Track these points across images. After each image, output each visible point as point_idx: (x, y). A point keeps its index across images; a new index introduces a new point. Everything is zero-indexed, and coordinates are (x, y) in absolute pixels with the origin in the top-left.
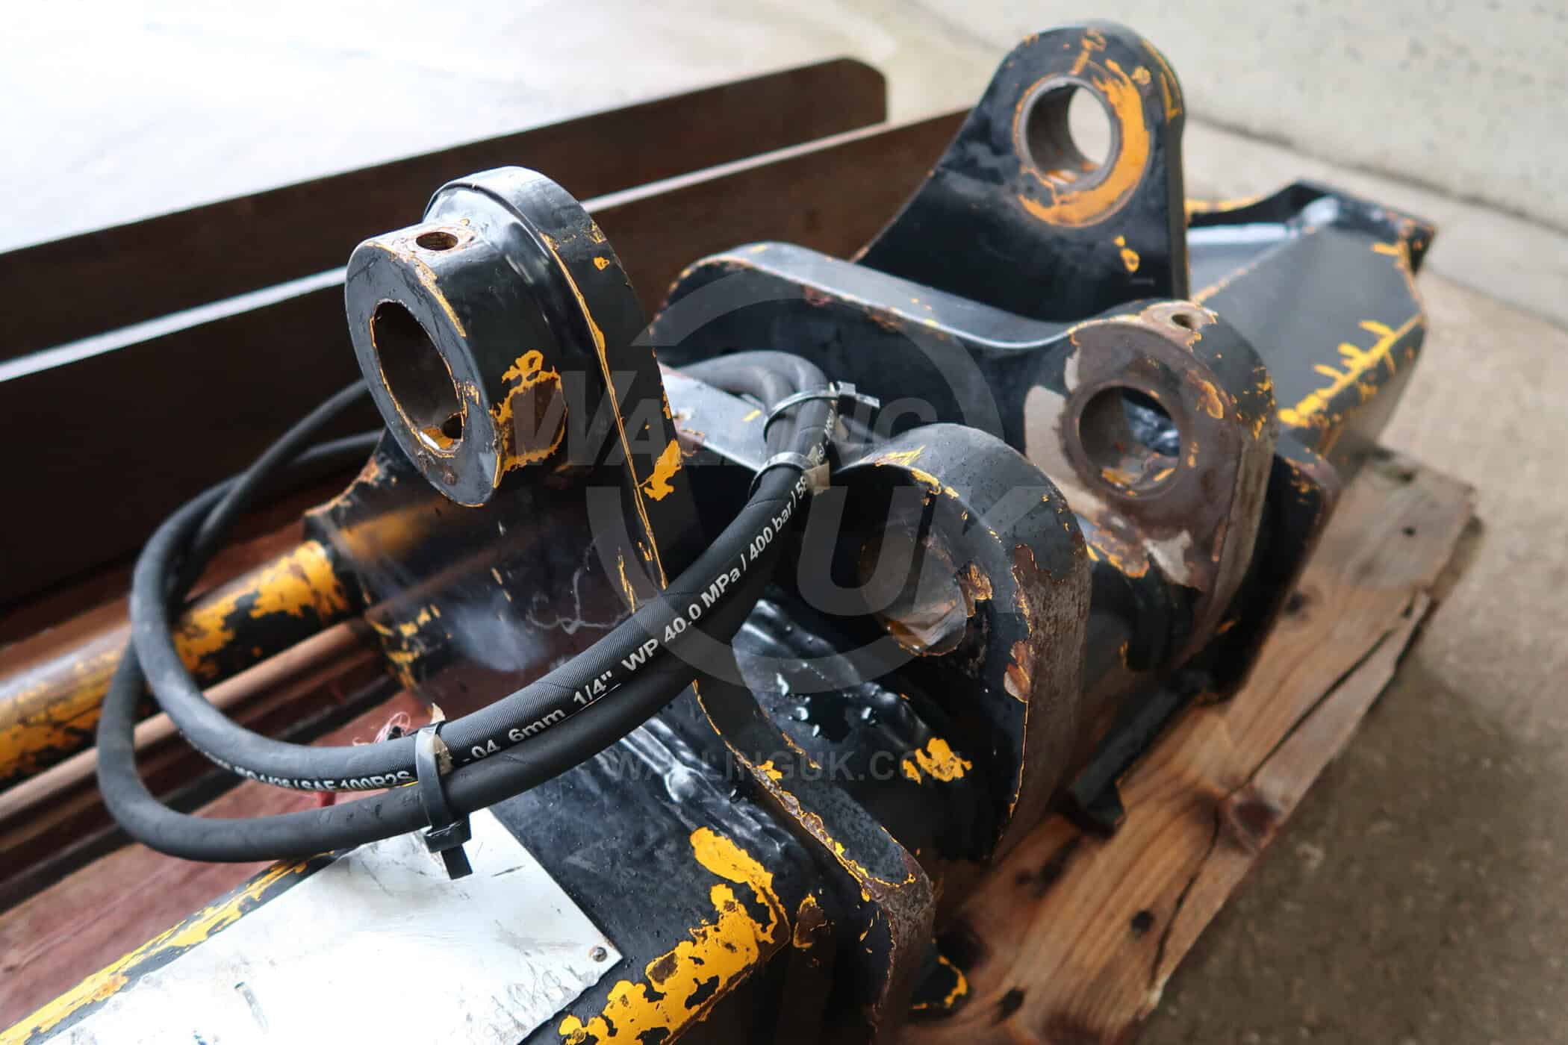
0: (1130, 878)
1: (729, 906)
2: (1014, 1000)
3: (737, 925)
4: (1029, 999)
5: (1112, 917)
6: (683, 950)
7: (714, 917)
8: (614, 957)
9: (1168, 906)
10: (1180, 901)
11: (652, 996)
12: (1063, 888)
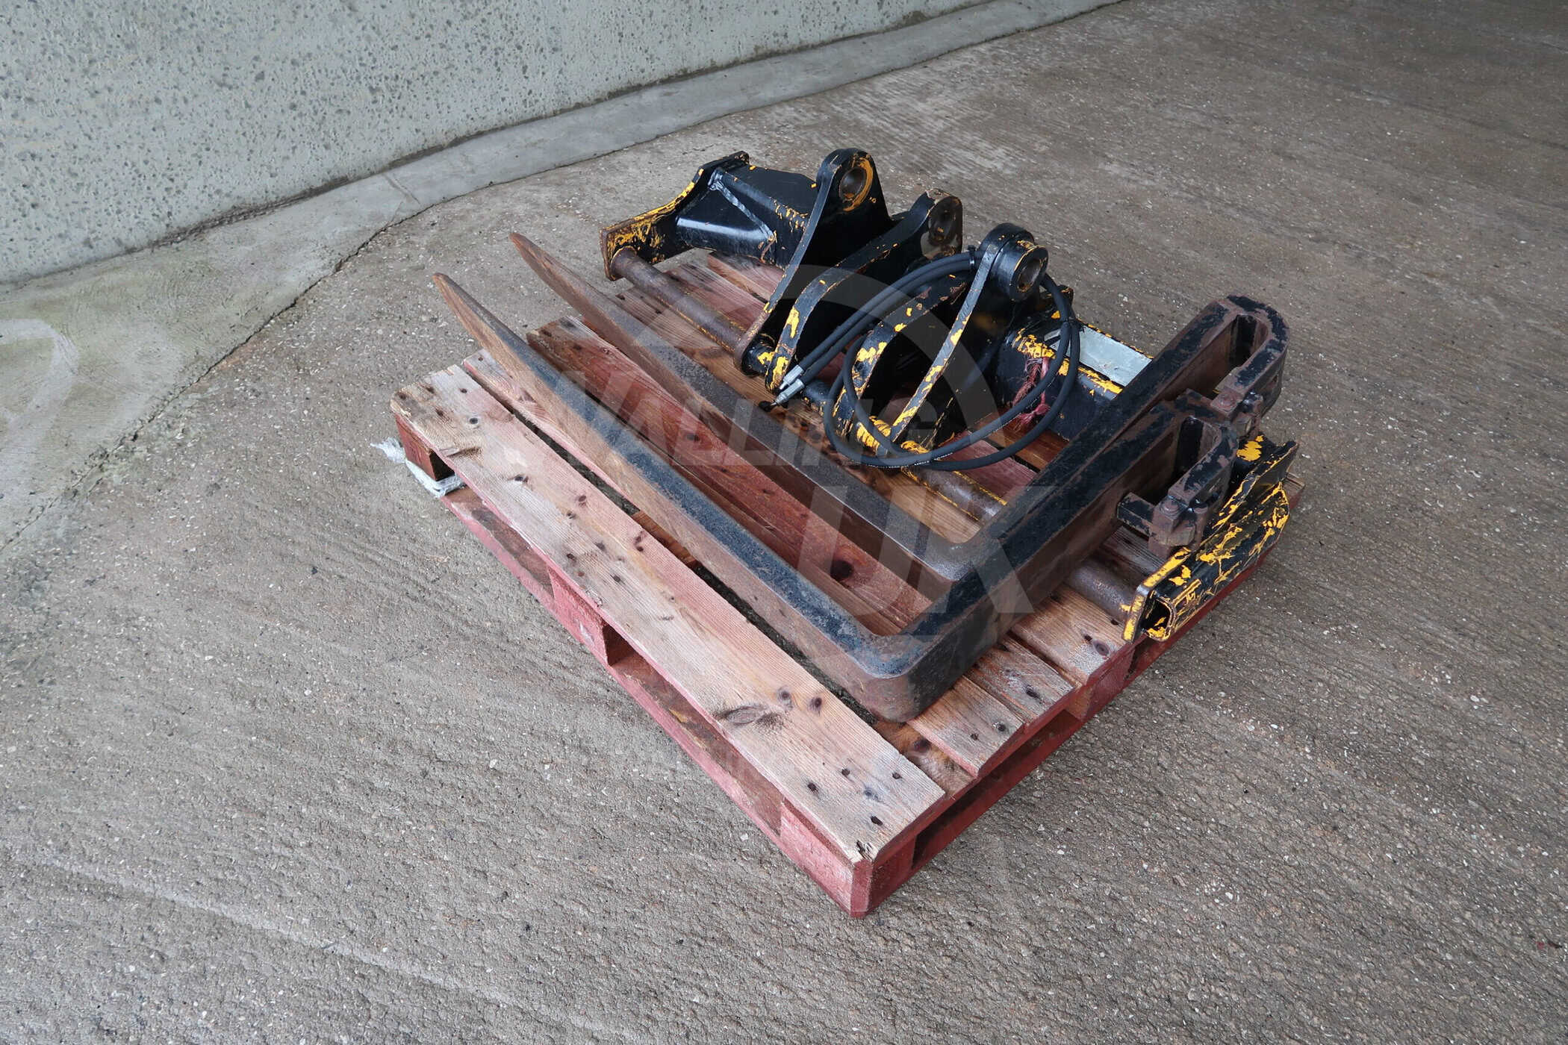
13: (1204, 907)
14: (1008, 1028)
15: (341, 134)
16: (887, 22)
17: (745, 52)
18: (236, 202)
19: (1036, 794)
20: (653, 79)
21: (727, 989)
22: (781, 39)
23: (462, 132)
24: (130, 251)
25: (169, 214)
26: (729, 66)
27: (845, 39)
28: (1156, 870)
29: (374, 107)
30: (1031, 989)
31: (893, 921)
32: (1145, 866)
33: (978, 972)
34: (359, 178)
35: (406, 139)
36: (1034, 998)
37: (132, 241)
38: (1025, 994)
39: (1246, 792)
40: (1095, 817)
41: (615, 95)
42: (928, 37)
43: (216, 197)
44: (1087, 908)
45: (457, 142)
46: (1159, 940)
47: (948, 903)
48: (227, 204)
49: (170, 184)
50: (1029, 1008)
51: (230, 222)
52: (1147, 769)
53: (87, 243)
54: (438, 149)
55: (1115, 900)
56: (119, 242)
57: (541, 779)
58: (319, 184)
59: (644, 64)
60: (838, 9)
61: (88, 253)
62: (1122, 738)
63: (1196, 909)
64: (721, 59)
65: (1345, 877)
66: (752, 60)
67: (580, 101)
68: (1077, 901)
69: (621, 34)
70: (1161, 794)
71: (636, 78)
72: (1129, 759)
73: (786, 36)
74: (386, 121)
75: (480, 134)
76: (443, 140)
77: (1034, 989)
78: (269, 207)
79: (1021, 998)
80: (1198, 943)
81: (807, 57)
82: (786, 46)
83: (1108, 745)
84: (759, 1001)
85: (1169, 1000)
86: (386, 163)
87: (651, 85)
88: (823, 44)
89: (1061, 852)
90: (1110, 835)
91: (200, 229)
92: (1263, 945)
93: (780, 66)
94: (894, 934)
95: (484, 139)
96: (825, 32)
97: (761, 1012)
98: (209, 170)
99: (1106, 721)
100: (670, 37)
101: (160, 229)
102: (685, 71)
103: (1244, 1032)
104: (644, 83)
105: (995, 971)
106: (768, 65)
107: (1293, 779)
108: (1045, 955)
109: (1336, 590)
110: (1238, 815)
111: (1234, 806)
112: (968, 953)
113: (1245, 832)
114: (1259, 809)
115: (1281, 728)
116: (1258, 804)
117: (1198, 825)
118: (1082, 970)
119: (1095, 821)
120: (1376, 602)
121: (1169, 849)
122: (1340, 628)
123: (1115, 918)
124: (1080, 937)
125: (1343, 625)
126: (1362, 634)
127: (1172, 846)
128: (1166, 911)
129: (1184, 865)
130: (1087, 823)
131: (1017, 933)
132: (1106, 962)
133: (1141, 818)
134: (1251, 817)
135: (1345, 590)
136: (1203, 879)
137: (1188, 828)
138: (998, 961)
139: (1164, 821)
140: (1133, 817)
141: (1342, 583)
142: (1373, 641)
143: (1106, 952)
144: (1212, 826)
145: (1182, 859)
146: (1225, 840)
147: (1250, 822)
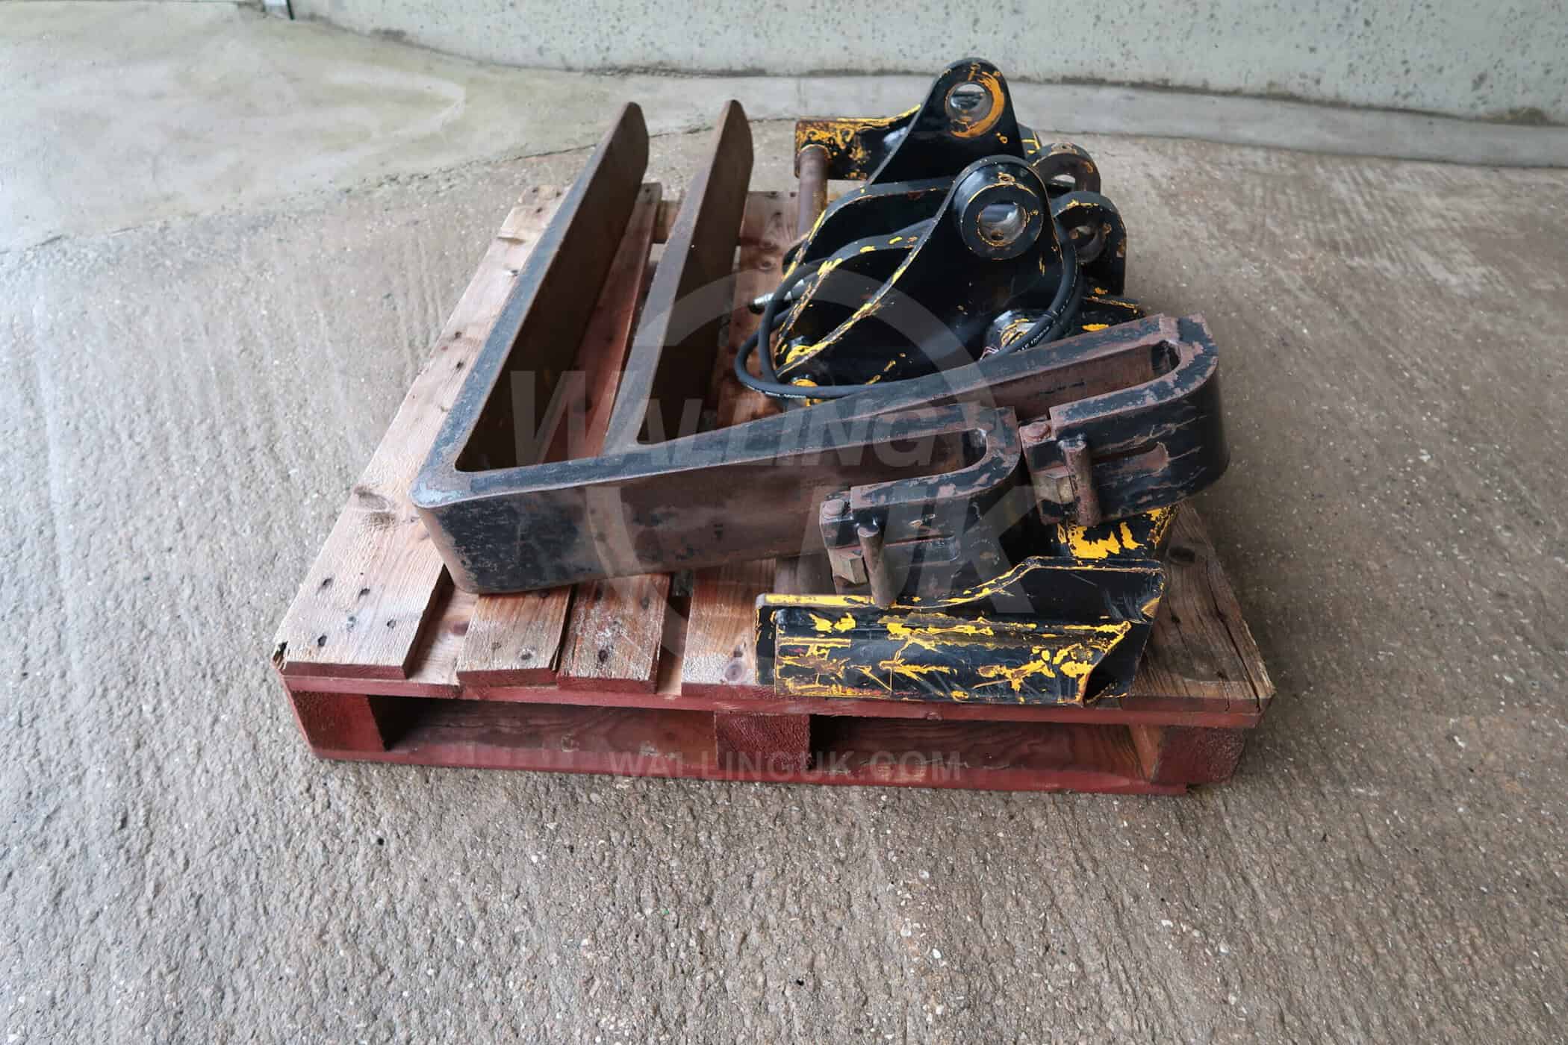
13: (578, 1033)
14: (270, 940)
15: (774, 27)
16: (1481, 110)
17: (1256, 82)
18: (665, 59)
19: (594, 796)
20: (1123, 79)
22: (1310, 83)
23: (889, 65)
24: (569, 69)
25: (608, 49)
26: (1225, 94)
27: (1405, 111)
28: (590, 955)
29: (811, 11)
30: (334, 934)
31: (334, 784)
32: (585, 942)
33: (322, 880)
34: (776, 75)
35: (832, 53)
36: (325, 943)
37: (574, 60)
38: (323, 933)
39: (801, 983)
40: (612, 860)
41: (1067, 81)
42: (1528, 143)
43: (649, 48)
44: (481, 926)
45: (881, 73)
46: (495, 1013)
47: (391, 810)
48: (655, 57)
49: (616, 23)
50: (307, 944)
51: (653, 74)
52: (731, 869)
53: (540, 51)
54: (860, 73)
55: (515, 940)
56: (563, 59)
58: (738, 67)
59: (1116, 58)
60: (1407, 71)
61: (537, 59)
62: (752, 824)
64: (1218, 82)
66: (1260, 96)
67: (1027, 74)
68: (484, 910)
69: (1098, 18)
70: (709, 901)
71: (1101, 71)
72: (728, 847)
73: (1318, 82)
74: (818, 29)
75: (907, 73)
76: (868, 66)
77: (336, 935)
78: (690, 73)
79: (317, 931)
81: (1336, 115)
82: (1314, 92)
83: (728, 819)
86: (805, 70)
87: (1117, 84)
88: (1370, 108)
89: (534, 859)
90: (598, 888)
91: (627, 71)
93: (1292, 113)
94: (320, 792)
95: (910, 78)
96: (1380, 93)
97: (161, 755)
98: (650, 23)
99: (757, 796)
100: (1158, 38)
101: (596, 60)
102: (1166, 81)
104: (1109, 78)
105: (335, 893)
106: (1276, 108)
107: (876, 1022)
108: (390, 923)
109: (1262, 896)
110: (756, 994)
111: (765, 982)
112: (342, 859)
113: (736, 1016)
114: (787, 1011)
115: (945, 963)
116: (793, 1005)
117: (698, 962)
118: (395, 966)
119: (606, 864)
120: (1308, 952)
121: (632, 951)
122: (1196, 933)
123: (492, 957)
124: (439, 939)
125: (1207, 935)
126: (1220, 965)
127: (638, 953)
128: (541, 999)
129: (623, 979)
130: (597, 858)
131: (400, 884)
132: (423, 981)
133: (652, 902)
134: (767, 1010)
135: (1276, 906)
136: (618, 1009)
137: (682, 955)
138: (351, 887)
139: (670, 925)
140: (646, 894)
141: (1285, 895)
142: (1225, 983)
143: (437, 974)
144: (711, 976)
145: (629, 971)
146: (702, 1001)
147: (755, 1012)
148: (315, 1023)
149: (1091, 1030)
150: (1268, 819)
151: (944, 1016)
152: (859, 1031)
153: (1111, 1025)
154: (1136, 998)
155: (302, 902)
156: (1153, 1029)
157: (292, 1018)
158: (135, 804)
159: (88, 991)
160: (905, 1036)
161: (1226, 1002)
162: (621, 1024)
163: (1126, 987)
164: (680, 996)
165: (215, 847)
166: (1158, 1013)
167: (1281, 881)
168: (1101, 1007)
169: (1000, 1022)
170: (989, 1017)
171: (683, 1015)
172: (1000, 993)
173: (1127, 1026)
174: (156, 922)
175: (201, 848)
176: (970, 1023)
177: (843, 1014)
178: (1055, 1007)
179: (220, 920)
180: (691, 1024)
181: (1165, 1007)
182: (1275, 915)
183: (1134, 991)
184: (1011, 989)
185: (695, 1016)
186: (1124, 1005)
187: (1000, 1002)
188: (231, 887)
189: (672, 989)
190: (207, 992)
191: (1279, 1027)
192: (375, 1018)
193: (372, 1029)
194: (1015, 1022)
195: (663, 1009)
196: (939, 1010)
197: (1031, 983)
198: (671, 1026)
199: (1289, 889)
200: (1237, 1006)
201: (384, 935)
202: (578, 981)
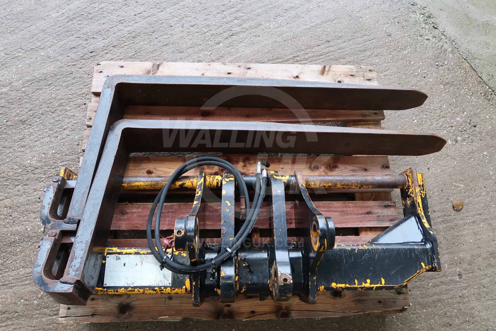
0: (258, 306)
1: (184, 289)
2: (229, 306)
3: (183, 291)
4: (231, 307)
5: (250, 308)
6: (177, 289)
7: (182, 289)
8: (170, 285)
9: (259, 314)
10: (261, 314)
11: (171, 291)
12: (249, 300)
13: (33, 153)
14: (61, 90)
21: (122, 50)
28: (50, 153)
30: (62, 101)
32: (54, 151)
33: (75, 95)
36: (59, 100)
38: (62, 99)
39: (39, 198)
40: (74, 154)
44: (61, 130)
50: (59, 97)
55: (57, 137)
57: (207, 51)
63: (35, 151)
65: (2, 194)
68: (65, 129)
79: (62, 98)
80: (31, 143)
84: (114, 53)
85: (30, 125)
89: (76, 137)
90: (67, 152)
92: (15, 156)
97: (111, 52)
103: (10, 132)
105: (72, 99)
107: (29, 215)
108: (63, 112)
109: (50, 318)
110: (38, 189)
111: (41, 191)
112: (80, 97)
113: (34, 185)
114: (34, 196)
115: (40, 231)
116: (34, 197)
117: (47, 176)
118: (54, 115)
119: (74, 153)
120: (33, 325)
121: (51, 162)
122: (40, 296)
123: (53, 133)
124: (59, 122)
125: (40, 299)
126: (31, 300)
127: (50, 163)
128: (42, 145)
129: (44, 160)
130: (75, 151)
131: (74, 111)
132: (49, 121)
133: (62, 164)
134: (35, 191)
135: (47, 321)
136: (38, 160)
137: (49, 172)
138: (73, 101)
139: (56, 169)
140: (65, 163)
141: (50, 325)
142: (27, 300)
143: (51, 124)
144: (43, 179)
145: (46, 162)
146: (38, 177)
147: (34, 189)
148: (41, 104)
149: (21, 264)
150: (74, 328)
151: (27, 230)
152: (27, 211)
153: (22, 269)
154: (27, 276)
155: (70, 93)
156: (19, 279)
157: (43, 99)
158: (97, 52)
159: (51, 62)
160: (25, 221)
161: (22, 299)
162: (34, 162)
163: (29, 274)
164: (39, 173)
165: (84, 72)
166: (22, 281)
167: (54, 325)
168: (26, 268)
169: (25, 243)
170: (26, 240)
171: (35, 174)
172: (32, 244)
173: (20, 273)
174: (66, 68)
175: (84, 69)
176: (25, 236)
177: (31, 208)
178: (27, 256)
179: (66, 79)
180: (33, 176)
181: (23, 283)
182: (44, 320)
183: (28, 276)
184: (33, 247)
185: (35, 176)
186: (25, 273)
187: (30, 243)
188: (74, 78)
189: (41, 171)
190: (49, 83)
191: (14, 311)
192: (42, 114)
193: (39, 114)
194: (24, 246)
195: (37, 170)
196: (29, 229)
197: (33, 252)
198: (33, 172)
199: (51, 326)
200: (21, 301)
201: (61, 111)
202: (44, 152)
